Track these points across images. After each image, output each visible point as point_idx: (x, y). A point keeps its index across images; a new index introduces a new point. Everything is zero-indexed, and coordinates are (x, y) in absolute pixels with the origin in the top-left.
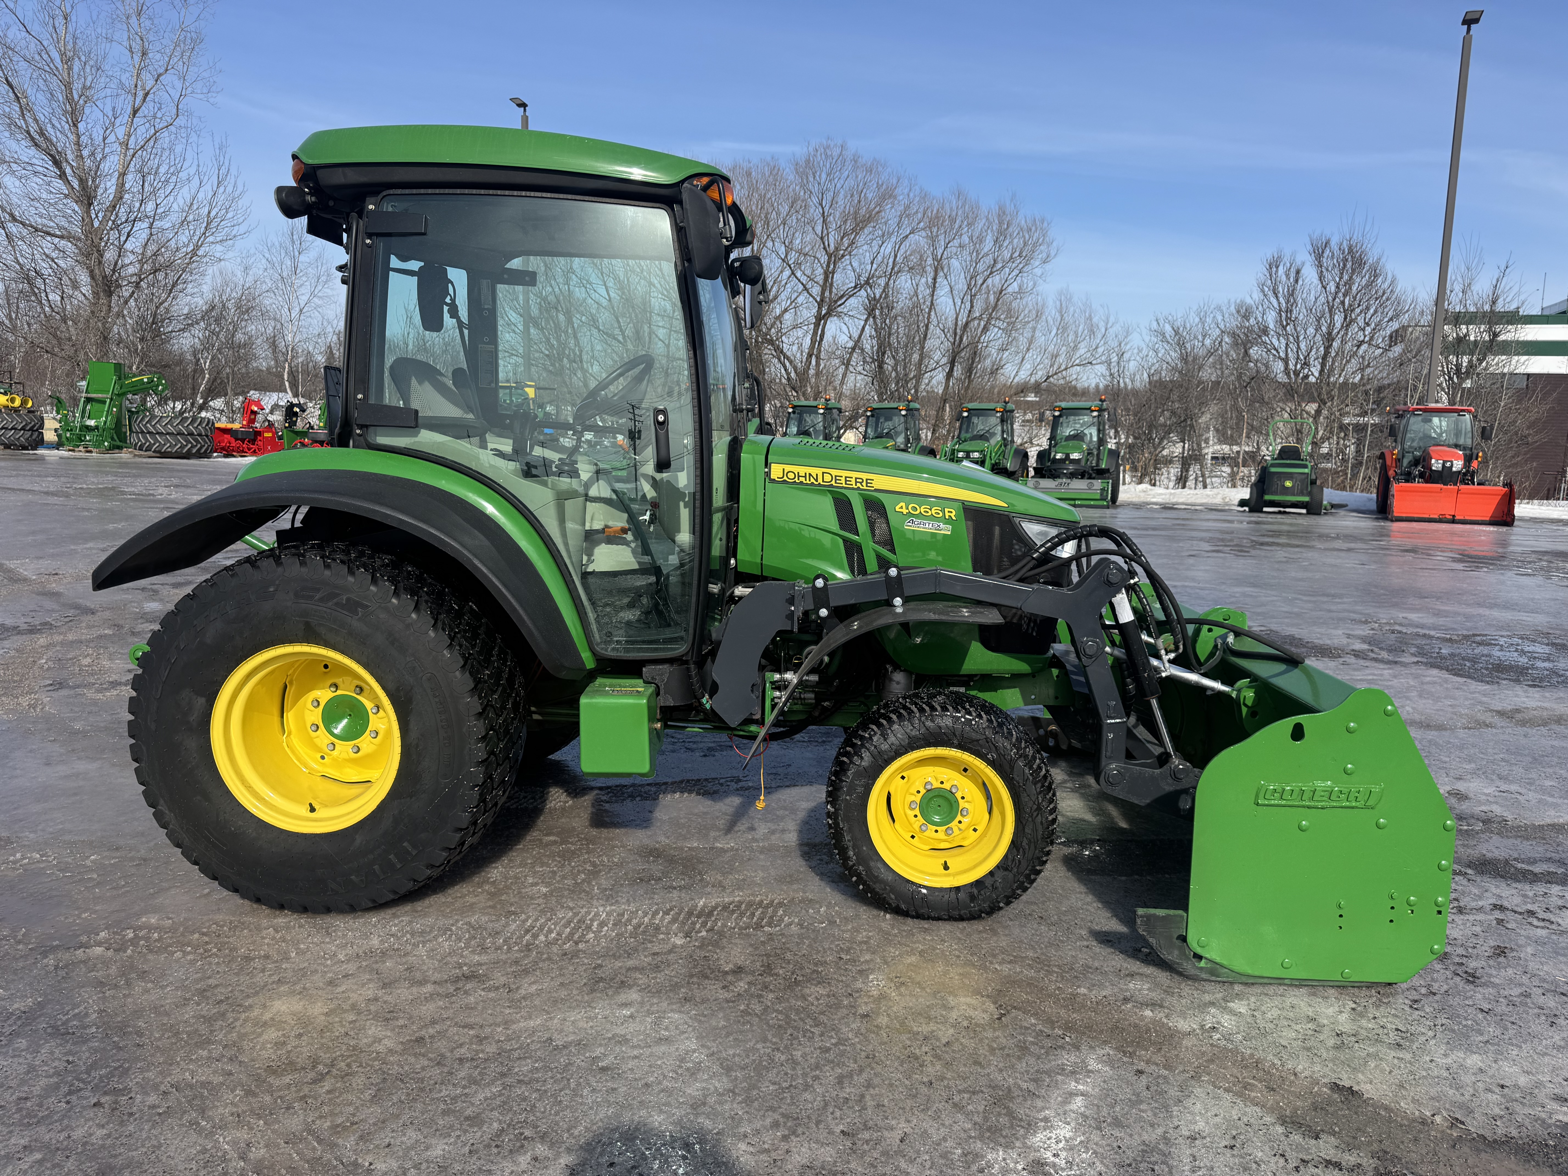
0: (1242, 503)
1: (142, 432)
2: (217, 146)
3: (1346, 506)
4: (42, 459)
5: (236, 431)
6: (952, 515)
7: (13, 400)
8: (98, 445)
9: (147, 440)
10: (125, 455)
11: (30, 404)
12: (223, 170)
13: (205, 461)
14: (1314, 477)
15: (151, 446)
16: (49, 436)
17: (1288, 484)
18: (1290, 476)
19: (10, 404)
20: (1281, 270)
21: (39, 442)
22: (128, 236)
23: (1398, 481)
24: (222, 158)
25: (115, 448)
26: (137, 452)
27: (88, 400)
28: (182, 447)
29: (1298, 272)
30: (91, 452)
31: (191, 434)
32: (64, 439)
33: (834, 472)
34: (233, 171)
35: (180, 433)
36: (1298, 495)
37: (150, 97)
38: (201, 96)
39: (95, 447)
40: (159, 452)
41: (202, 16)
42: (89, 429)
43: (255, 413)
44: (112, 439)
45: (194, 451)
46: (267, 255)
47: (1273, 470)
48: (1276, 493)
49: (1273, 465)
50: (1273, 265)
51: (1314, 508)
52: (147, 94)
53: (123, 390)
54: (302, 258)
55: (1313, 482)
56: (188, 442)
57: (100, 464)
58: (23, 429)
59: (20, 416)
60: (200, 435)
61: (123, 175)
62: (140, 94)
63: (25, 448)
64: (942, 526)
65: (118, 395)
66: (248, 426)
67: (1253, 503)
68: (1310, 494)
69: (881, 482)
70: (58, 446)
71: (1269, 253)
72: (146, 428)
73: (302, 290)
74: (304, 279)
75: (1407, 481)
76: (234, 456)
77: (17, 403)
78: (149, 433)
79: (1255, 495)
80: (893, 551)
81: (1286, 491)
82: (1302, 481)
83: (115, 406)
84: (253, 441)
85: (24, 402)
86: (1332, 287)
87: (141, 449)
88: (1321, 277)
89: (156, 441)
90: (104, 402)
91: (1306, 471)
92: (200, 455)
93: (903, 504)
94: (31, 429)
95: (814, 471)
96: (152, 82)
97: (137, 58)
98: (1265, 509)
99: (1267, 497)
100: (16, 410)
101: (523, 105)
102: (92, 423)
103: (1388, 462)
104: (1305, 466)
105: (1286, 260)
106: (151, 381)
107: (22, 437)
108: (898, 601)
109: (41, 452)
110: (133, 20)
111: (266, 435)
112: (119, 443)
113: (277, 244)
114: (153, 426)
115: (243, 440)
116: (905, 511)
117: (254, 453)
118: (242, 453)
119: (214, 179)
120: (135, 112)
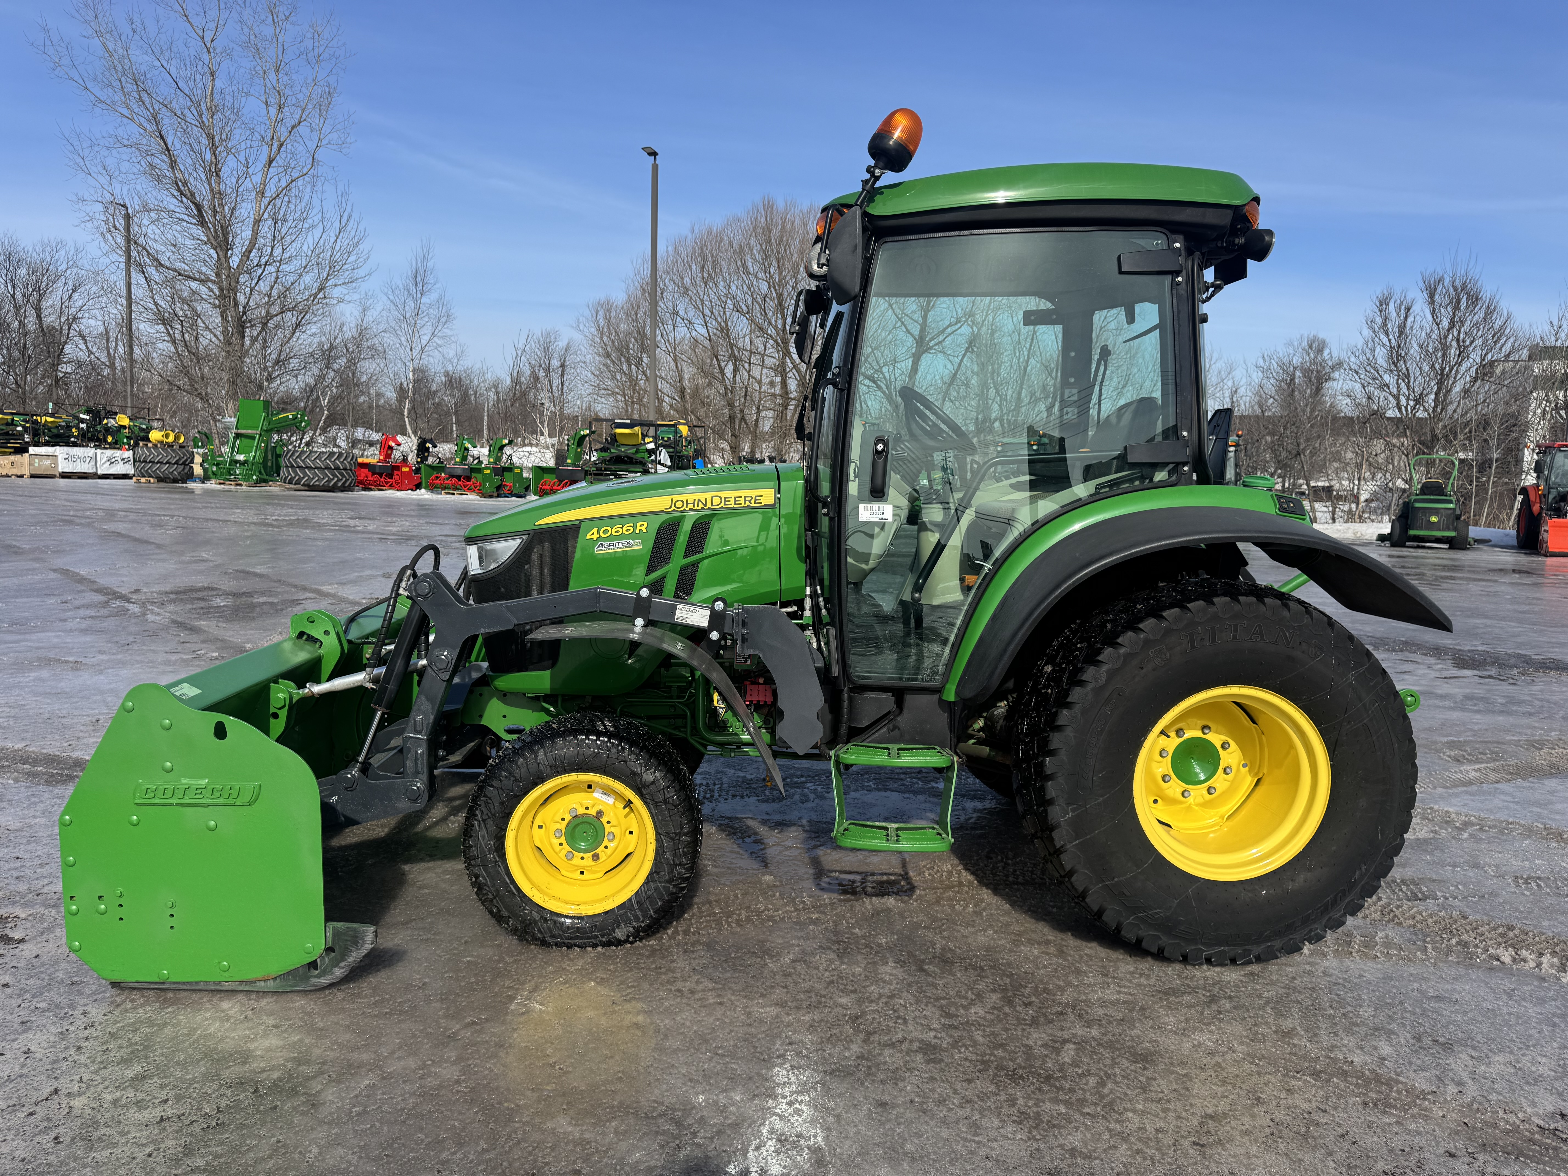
0: (1382, 538)
1: (292, 466)
2: (340, 193)
3: (1490, 541)
4: (192, 492)
5: (374, 466)
7: (167, 436)
8: (247, 478)
9: (297, 474)
10: (274, 488)
11: (182, 440)
12: (345, 217)
13: (349, 494)
14: (1458, 512)
15: (300, 479)
16: (198, 470)
17: (1434, 519)
18: (1435, 511)
19: (165, 440)
20: (1392, 306)
21: (189, 476)
22: (259, 279)
23: (1551, 517)
24: (344, 204)
25: (261, 481)
26: (287, 486)
27: (238, 436)
28: (329, 481)
29: (1408, 309)
30: (240, 485)
31: (337, 468)
32: (210, 473)
34: (355, 216)
35: (328, 468)
36: (1444, 530)
37: (284, 147)
38: (335, 147)
39: (245, 480)
40: (308, 485)
41: (334, 71)
42: (237, 462)
43: (391, 448)
44: (260, 473)
45: (340, 484)
46: (391, 297)
47: (1418, 505)
48: (1421, 529)
49: (1416, 501)
50: (1383, 303)
51: (1457, 544)
52: (282, 145)
53: (271, 426)
54: (424, 300)
55: (1458, 518)
56: (335, 476)
57: (248, 496)
58: (176, 463)
59: (174, 451)
60: (345, 469)
61: (257, 222)
62: (275, 146)
63: (175, 481)
65: (266, 431)
66: (385, 461)
67: (1396, 537)
68: (1455, 529)
70: (205, 478)
71: (1379, 291)
72: (296, 462)
73: (424, 331)
74: (426, 319)
75: (1559, 517)
76: (371, 490)
77: (171, 439)
78: (299, 467)
79: (1397, 530)
81: (1431, 526)
82: (1448, 517)
83: (263, 441)
84: (391, 476)
85: (177, 438)
86: (1445, 324)
87: (290, 482)
88: (1433, 313)
89: (305, 475)
90: (254, 438)
91: (1451, 506)
92: (344, 489)
94: (184, 464)
96: (286, 134)
97: (273, 111)
98: (1408, 544)
99: (1412, 532)
100: (170, 446)
101: (654, 154)
102: (241, 457)
103: (1532, 497)
104: (1450, 502)
105: (1397, 296)
106: (295, 418)
107: (175, 471)
109: (191, 485)
110: (272, 76)
111: (401, 469)
112: (265, 477)
113: (401, 286)
114: (303, 461)
115: (381, 475)
117: (391, 487)
118: (380, 487)
119: (337, 225)
120: (271, 162)
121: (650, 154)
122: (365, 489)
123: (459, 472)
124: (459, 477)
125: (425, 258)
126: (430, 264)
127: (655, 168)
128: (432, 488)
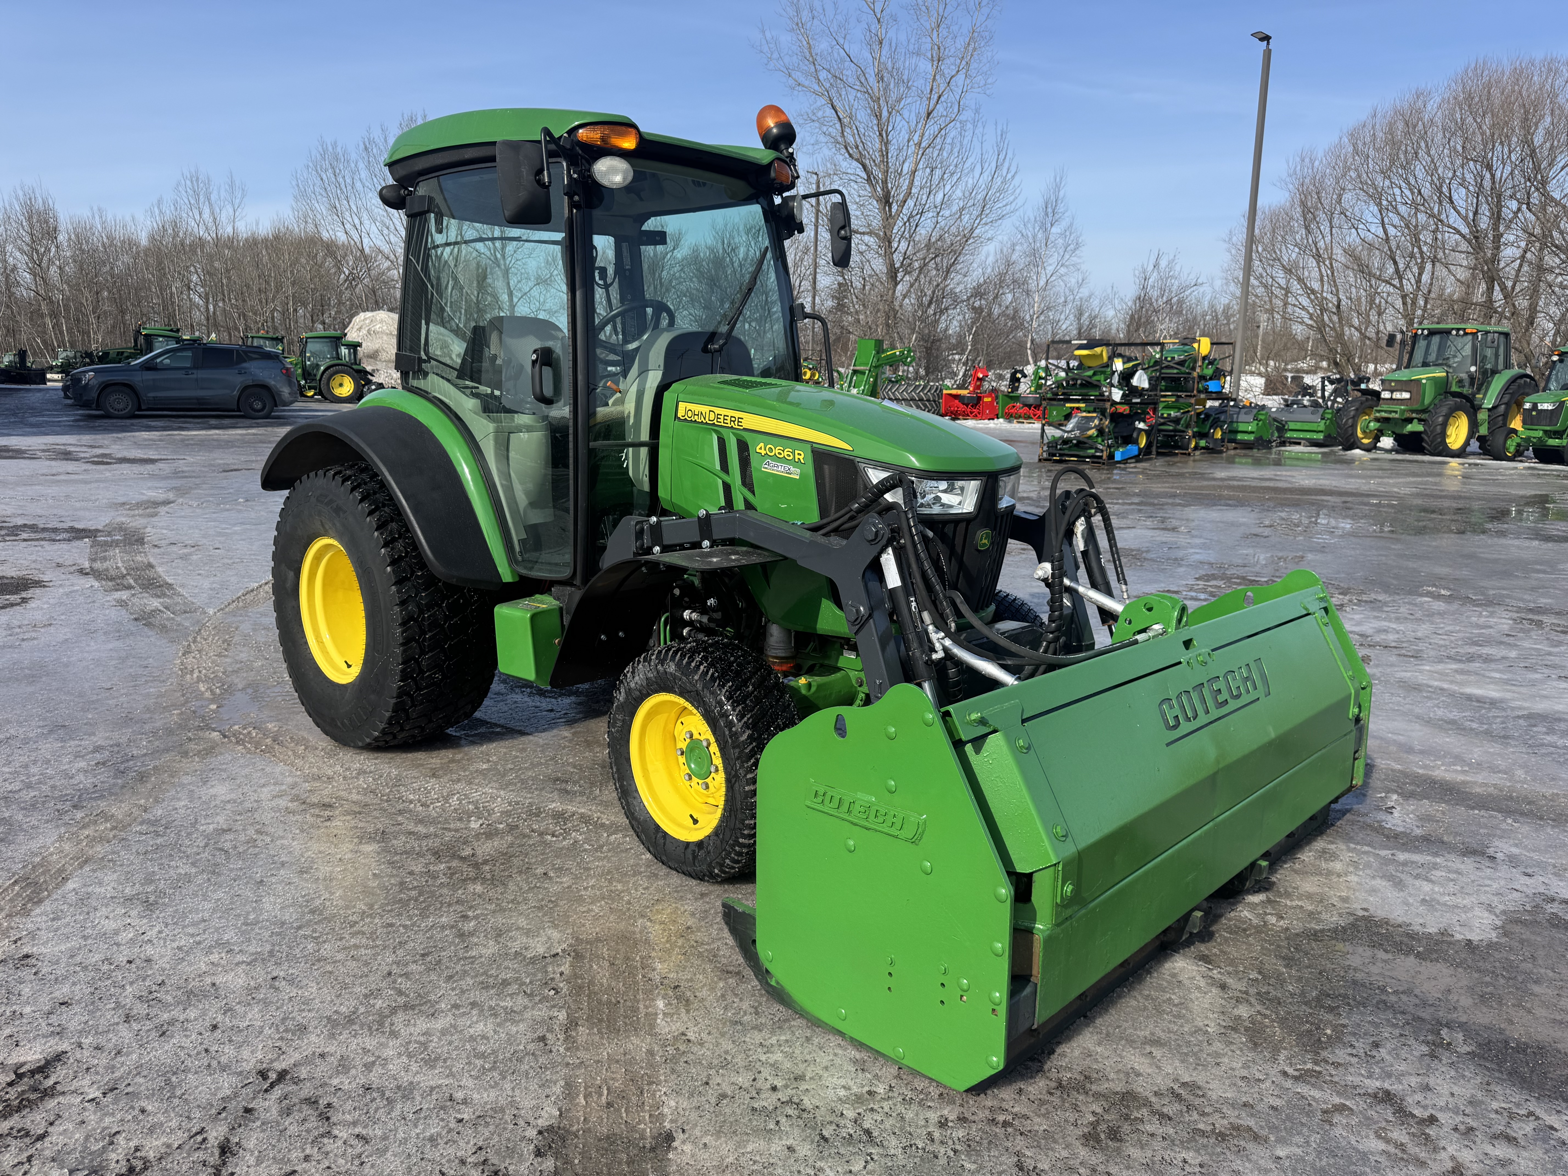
2: (999, 133)
5: (964, 397)
6: (801, 458)
12: (1001, 157)
33: (718, 411)
34: (1010, 155)
37: (942, 99)
52: (940, 95)
53: (881, 363)
60: (928, 400)
61: (913, 173)
64: (792, 469)
65: (874, 366)
69: (751, 421)
73: (1051, 261)
80: (753, 493)
83: (872, 376)
84: (977, 406)
93: (762, 445)
95: (705, 409)
106: (902, 354)
108: (706, 543)
111: (986, 400)
115: (967, 405)
116: (763, 452)
117: (975, 417)
118: (966, 416)
119: (994, 165)
120: (929, 114)
121: (1261, 39)
122: (954, 419)
123: (1031, 401)
124: (1029, 406)
125: (1058, 187)
126: (1061, 194)
127: (1268, 54)
128: (1009, 417)
